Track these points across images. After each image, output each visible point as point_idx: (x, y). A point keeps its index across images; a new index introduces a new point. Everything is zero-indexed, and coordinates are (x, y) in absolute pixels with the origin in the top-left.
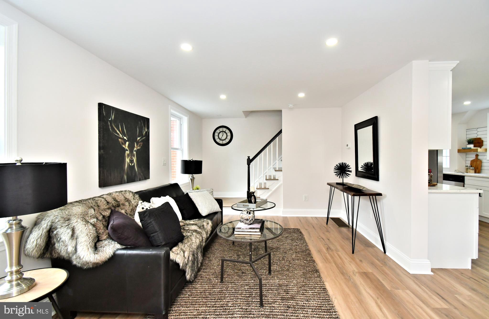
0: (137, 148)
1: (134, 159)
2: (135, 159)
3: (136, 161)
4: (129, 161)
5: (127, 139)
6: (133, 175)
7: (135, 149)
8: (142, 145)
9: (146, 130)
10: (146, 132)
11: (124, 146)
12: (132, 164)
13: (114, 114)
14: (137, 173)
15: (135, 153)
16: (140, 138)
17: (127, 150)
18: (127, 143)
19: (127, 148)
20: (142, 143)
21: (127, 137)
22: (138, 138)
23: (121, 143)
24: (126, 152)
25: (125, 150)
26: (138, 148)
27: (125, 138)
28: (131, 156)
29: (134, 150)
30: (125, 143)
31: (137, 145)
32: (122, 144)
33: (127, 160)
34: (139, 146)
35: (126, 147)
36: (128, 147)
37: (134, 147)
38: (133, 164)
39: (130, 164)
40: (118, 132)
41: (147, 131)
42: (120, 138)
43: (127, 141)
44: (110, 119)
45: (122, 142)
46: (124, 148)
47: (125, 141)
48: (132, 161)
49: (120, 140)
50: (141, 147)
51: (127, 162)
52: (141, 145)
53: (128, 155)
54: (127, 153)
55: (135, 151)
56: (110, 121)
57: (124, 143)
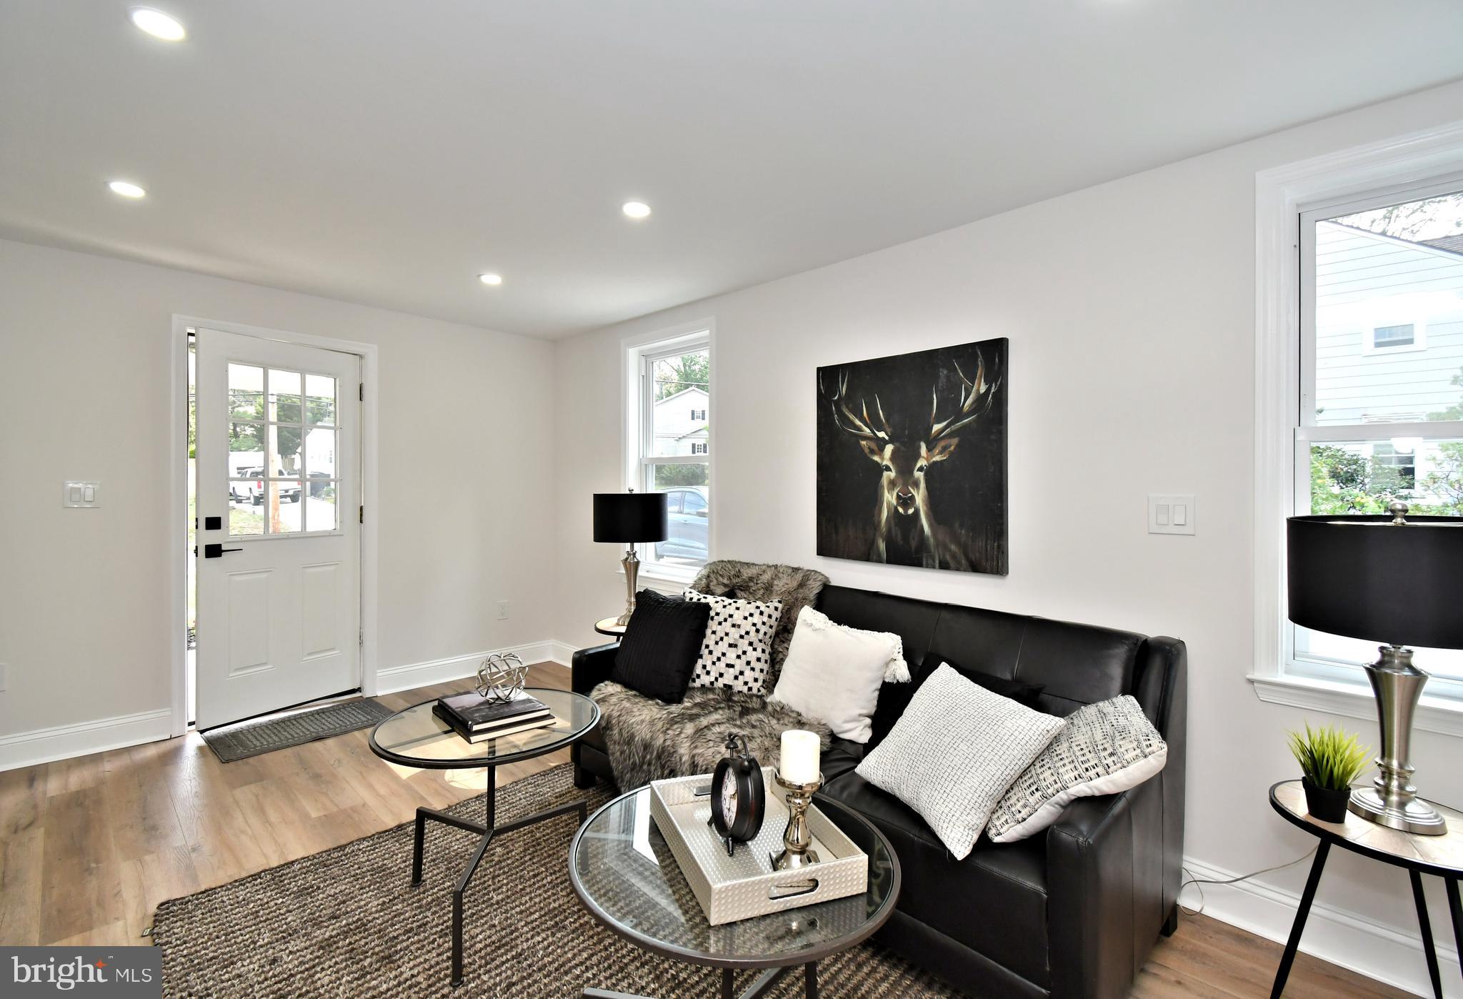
0: (927, 459)
1: (915, 494)
2: (920, 497)
3: (923, 501)
4: (894, 502)
5: (887, 438)
6: (914, 544)
7: (922, 462)
8: (958, 446)
9: (978, 390)
10: (981, 398)
11: (876, 458)
12: (906, 511)
13: (846, 380)
14: (932, 541)
15: (919, 475)
16: (945, 423)
17: (888, 469)
18: (889, 449)
19: (887, 462)
20: (955, 441)
21: (889, 430)
22: (936, 427)
23: (867, 451)
24: (886, 474)
25: (879, 470)
26: (937, 458)
27: (881, 434)
28: (905, 485)
29: (918, 465)
30: (882, 449)
31: (929, 449)
32: (872, 452)
33: (889, 498)
34: (941, 453)
35: (883, 459)
36: (894, 457)
37: (918, 456)
38: (911, 511)
39: (901, 510)
40: (858, 423)
41: (988, 390)
42: (865, 438)
43: (886, 442)
44: (836, 398)
45: (869, 448)
46: (877, 462)
47: (881, 444)
48: (906, 501)
49: (864, 443)
50: (951, 454)
51: (889, 504)
52: (952, 448)
53: (892, 484)
54: (889, 477)
55: (921, 469)
56: (837, 404)
57: (876, 448)
